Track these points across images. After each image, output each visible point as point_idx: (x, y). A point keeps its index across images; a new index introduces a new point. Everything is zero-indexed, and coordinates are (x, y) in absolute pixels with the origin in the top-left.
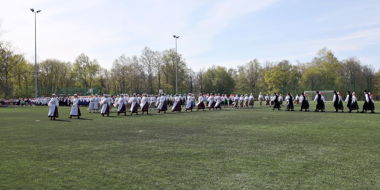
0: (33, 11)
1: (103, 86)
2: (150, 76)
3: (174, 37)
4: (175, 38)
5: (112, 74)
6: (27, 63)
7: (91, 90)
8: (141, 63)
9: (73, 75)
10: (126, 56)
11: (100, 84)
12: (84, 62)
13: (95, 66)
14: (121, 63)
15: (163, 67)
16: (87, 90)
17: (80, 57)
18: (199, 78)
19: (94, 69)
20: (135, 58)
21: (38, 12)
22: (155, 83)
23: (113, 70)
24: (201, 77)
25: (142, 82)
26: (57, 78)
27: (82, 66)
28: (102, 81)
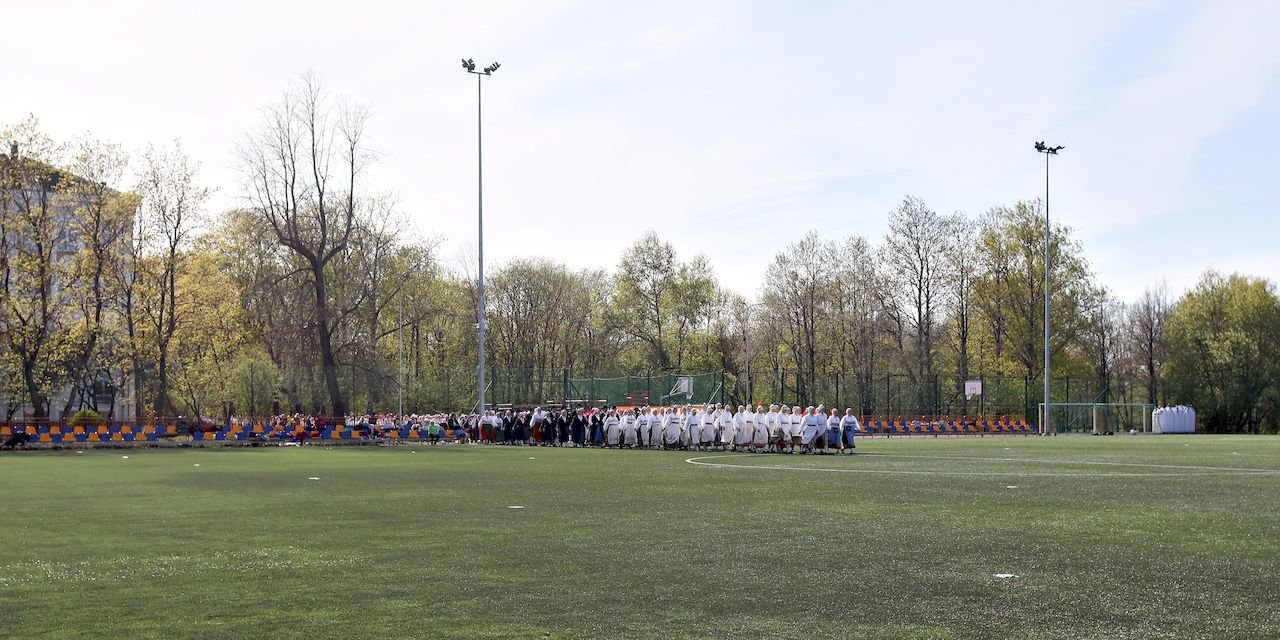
0: (470, 66)
1: (728, 365)
2: (924, 324)
3: (1040, 147)
4: (1043, 154)
5: (763, 317)
6: (446, 278)
7: (685, 385)
8: (885, 270)
9: (613, 323)
10: (823, 239)
11: (714, 359)
12: (655, 267)
13: (697, 286)
14: (802, 273)
15: (981, 285)
16: (671, 382)
17: (639, 250)
18: (1137, 330)
19: (694, 295)
20: (859, 247)
21: (487, 71)
22: (946, 353)
23: (771, 300)
24: (1147, 326)
25: (888, 349)
26: (551, 335)
27: (645, 286)
28: (723, 345)
